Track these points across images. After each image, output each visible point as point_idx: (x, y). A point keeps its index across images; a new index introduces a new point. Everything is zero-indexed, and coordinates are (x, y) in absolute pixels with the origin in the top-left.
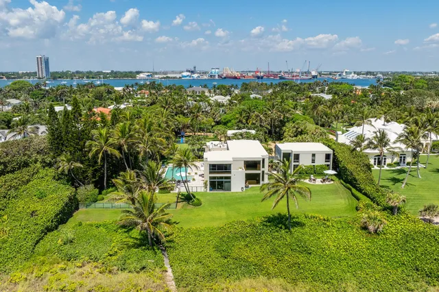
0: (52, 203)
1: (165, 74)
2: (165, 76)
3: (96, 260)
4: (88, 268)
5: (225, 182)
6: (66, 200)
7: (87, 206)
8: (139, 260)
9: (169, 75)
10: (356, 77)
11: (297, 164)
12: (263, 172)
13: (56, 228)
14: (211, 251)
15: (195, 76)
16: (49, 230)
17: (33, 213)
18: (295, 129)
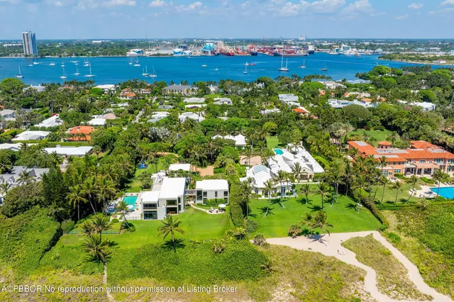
0: (47, 234)
3: (70, 268)
4: (66, 273)
5: (154, 214)
6: (55, 232)
7: (68, 233)
8: (91, 269)
9: (160, 52)
11: (206, 197)
12: (180, 206)
13: (50, 248)
14: (128, 263)
15: (188, 52)
16: (47, 250)
17: (37, 241)
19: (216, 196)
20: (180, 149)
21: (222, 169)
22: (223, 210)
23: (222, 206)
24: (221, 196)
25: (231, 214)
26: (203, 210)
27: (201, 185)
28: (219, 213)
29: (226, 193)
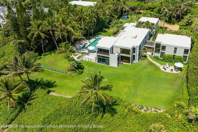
5: (106, 60)
11: (164, 52)
12: (133, 56)
19: (175, 51)
20: (156, 7)
21: (188, 27)
22: (180, 69)
23: (179, 65)
24: (180, 53)
25: (187, 77)
26: (157, 64)
27: (161, 39)
28: (174, 72)
29: (186, 51)
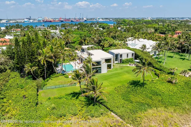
1: (15, 20)
2: (16, 21)
5: (99, 69)
7: (42, 89)
9: (18, 21)
10: (102, 20)
11: (121, 58)
15: (31, 21)
18: (109, 44)
19: (128, 57)
